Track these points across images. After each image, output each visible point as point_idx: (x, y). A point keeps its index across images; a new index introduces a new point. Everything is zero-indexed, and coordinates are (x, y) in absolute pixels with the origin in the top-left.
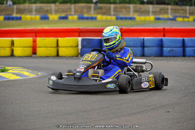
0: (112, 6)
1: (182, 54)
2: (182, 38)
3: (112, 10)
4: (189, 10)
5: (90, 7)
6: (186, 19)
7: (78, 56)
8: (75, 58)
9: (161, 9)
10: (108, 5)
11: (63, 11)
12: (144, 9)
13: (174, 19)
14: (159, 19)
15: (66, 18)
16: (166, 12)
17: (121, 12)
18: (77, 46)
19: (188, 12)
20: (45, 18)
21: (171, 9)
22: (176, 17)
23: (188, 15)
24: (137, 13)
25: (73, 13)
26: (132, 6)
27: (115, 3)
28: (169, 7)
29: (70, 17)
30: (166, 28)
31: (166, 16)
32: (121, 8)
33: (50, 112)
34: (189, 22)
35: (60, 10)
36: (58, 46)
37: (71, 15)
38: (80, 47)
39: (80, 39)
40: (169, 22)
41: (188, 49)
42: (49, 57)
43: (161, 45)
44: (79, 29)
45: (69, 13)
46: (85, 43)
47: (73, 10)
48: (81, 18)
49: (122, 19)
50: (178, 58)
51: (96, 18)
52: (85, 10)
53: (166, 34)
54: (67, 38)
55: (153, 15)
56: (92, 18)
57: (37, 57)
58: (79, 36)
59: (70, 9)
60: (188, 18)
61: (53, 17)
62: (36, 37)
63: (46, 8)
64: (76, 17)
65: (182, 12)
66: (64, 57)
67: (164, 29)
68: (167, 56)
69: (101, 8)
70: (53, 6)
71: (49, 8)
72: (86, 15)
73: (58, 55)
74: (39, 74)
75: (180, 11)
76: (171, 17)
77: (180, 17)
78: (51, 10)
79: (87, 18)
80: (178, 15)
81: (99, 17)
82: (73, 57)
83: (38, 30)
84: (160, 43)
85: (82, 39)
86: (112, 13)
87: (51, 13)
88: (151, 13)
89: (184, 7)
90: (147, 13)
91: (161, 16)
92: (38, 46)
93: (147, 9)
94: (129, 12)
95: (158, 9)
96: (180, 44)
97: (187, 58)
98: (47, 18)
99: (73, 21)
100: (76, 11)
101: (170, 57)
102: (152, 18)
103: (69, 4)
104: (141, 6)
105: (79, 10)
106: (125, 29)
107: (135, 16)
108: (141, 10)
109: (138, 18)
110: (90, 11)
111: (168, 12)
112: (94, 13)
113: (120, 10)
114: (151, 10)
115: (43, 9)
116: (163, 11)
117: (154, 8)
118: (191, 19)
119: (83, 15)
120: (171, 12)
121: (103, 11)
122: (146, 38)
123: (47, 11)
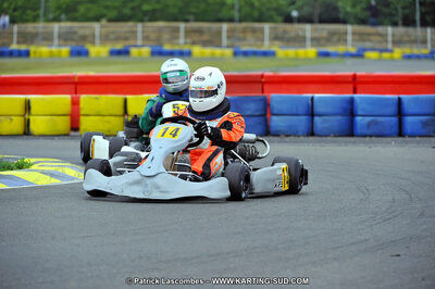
0: (225, 26)
1: (396, 129)
2: (396, 96)
3: (224, 35)
4: (393, 35)
5: (177, 30)
6: (386, 55)
9: (332, 34)
10: (215, 26)
11: (118, 39)
12: (292, 34)
13: (359, 55)
14: (327, 55)
15: (125, 52)
16: (342, 39)
17: (244, 39)
19: (390, 38)
20: (80, 53)
21: (354, 34)
22: (365, 50)
23: (390, 46)
24: (277, 43)
25: (139, 42)
26: (267, 27)
27: (231, 20)
28: (349, 28)
29: (134, 51)
31: (341, 49)
32: (244, 31)
34: (392, 59)
35: (112, 36)
36: (126, 112)
37: (136, 46)
40: (349, 61)
41: (409, 120)
43: (350, 110)
45: (132, 42)
47: (140, 35)
48: (158, 53)
49: (246, 54)
50: (389, 139)
51: (190, 53)
52: (166, 36)
53: (359, 87)
55: (312, 46)
56: (181, 53)
59: (134, 33)
60: (391, 51)
61: (98, 50)
62: (77, 93)
63: (81, 32)
64: (146, 51)
65: (378, 38)
67: (354, 76)
68: (365, 136)
69: (200, 31)
70: (96, 26)
71: (87, 32)
72: (167, 47)
75: (373, 38)
76: (352, 50)
77: (373, 49)
78: (94, 36)
79: (171, 53)
80: (368, 44)
81: (197, 50)
83: (80, 78)
84: (349, 107)
86: (225, 41)
87: (93, 43)
88: (308, 43)
89: (380, 29)
90: (300, 41)
91: (330, 49)
92: (82, 112)
93: (301, 33)
94: (263, 40)
95: (325, 34)
96: (393, 109)
97: (407, 139)
98: (86, 53)
99: (140, 60)
100: (146, 38)
101: (371, 136)
102: (311, 52)
103: (130, 24)
104: (288, 27)
105: (153, 36)
106: (270, 77)
107: (274, 48)
108: (287, 36)
109: (281, 52)
110: (177, 38)
111: (346, 41)
112: (186, 43)
113: (241, 35)
114: (309, 35)
115: (75, 33)
116: (336, 38)
117: (316, 30)
118: (398, 53)
119: (161, 46)
120: (353, 40)
121: (205, 37)
122: (316, 95)
123: (84, 38)
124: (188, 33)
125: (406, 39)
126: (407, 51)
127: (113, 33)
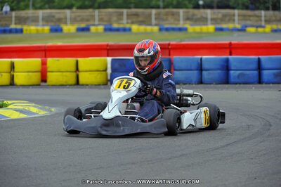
0: (154, 11)
1: (256, 79)
2: (257, 57)
3: (153, 17)
4: (265, 16)
5: (121, 14)
6: (260, 30)
7: (106, 84)
8: (102, 87)
9: (225, 16)
10: (148, 11)
11: (82, 20)
12: (199, 16)
13: (243, 30)
14: (221, 30)
15: (87, 29)
16: (231, 19)
17: (166, 20)
18: (106, 70)
19: (263, 19)
20: (56, 30)
21: (239, 15)
22: (246, 26)
23: (263, 23)
24: (188, 22)
25: (97, 22)
26: (181, 11)
27: (158, 7)
28: (236, 12)
29: (93, 29)
30: (233, 42)
31: (231, 26)
32: (167, 14)
33: (70, 165)
34: (265, 33)
35: (79, 19)
36: (77, 69)
37: (94, 25)
38: (109, 71)
39: (109, 59)
40: (236, 34)
41: (265, 73)
42: (66, 85)
43: (226, 67)
44: (107, 45)
45: (91, 23)
46: (116, 65)
47: (97, 18)
48: (109, 29)
49: (167, 30)
50: (251, 86)
51: (130, 30)
52: (114, 18)
53: (233, 51)
54: (90, 58)
55: (212, 24)
56: (124, 30)
57: (48, 85)
58: (108, 56)
59: (93, 16)
60: (263, 27)
61: (69, 28)
62: (46, 57)
63: (57, 16)
64: (101, 28)
65: (255, 18)
66: (87, 85)
67: (230, 44)
68: (236, 84)
69: (137, 15)
70: (68, 12)
71: (62, 16)
72: (115, 26)
73: (77, 83)
74: (53, 110)
75: (252, 18)
76: (238, 26)
77: (252, 26)
78: (66, 18)
79: (118, 30)
80: (248, 23)
81: (135, 28)
82: (99, 85)
83: (48, 47)
84: (226, 64)
85: (112, 60)
86: (154, 21)
87: (66, 23)
88: (209, 22)
89: (257, 12)
90: (203, 21)
91: (224, 26)
92: (49, 70)
93: (204, 16)
94: (179, 20)
95: (220, 16)
96: (255, 66)
97: (264, 85)
98: (61, 30)
99: (97, 34)
100: (101, 20)
101: (240, 84)
102: (211, 28)
103: (91, 10)
104: (196, 11)
105: (106, 18)
106: (174, 45)
107: (187, 26)
108: (195, 17)
109: (191, 29)
110: (122, 19)
111: (234, 20)
112: (128, 23)
113: (165, 17)
114: (209, 17)
115: (54, 17)
116: (227, 18)
117: (214, 13)
118: (268, 28)
119: (111, 24)
120: (239, 20)
121: (141, 19)
122: (204, 57)
123: (60, 20)
124: (129, 16)
125: (274, 18)
126: (275, 27)
127: (79, 16)
